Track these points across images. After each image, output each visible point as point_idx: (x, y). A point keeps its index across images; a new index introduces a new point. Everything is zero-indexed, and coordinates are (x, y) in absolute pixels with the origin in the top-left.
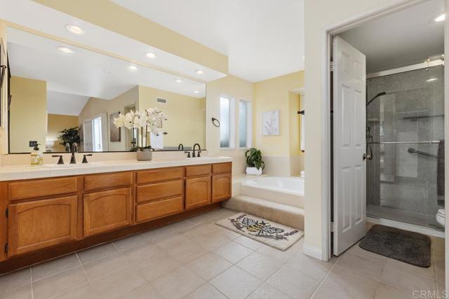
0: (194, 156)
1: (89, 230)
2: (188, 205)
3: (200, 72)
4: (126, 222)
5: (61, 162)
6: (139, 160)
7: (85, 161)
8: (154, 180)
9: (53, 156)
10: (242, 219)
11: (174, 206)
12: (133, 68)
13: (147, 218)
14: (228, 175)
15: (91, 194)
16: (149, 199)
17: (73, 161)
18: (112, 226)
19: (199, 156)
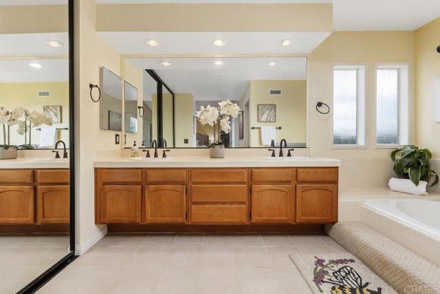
0: (281, 155)
1: (150, 218)
2: (255, 219)
3: (286, 43)
4: (180, 219)
5: (148, 156)
6: (212, 157)
7: (164, 156)
8: (210, 180)
9: (143, 151)
10: (340, 266)
11: (236, 215)
12: (218, 63)
13: (201, 221)
14: (330, 187)
15: (151, 186)
16: (204, 200)
17: (156, 155)
18: (167, 219)
19: (289, 155)
